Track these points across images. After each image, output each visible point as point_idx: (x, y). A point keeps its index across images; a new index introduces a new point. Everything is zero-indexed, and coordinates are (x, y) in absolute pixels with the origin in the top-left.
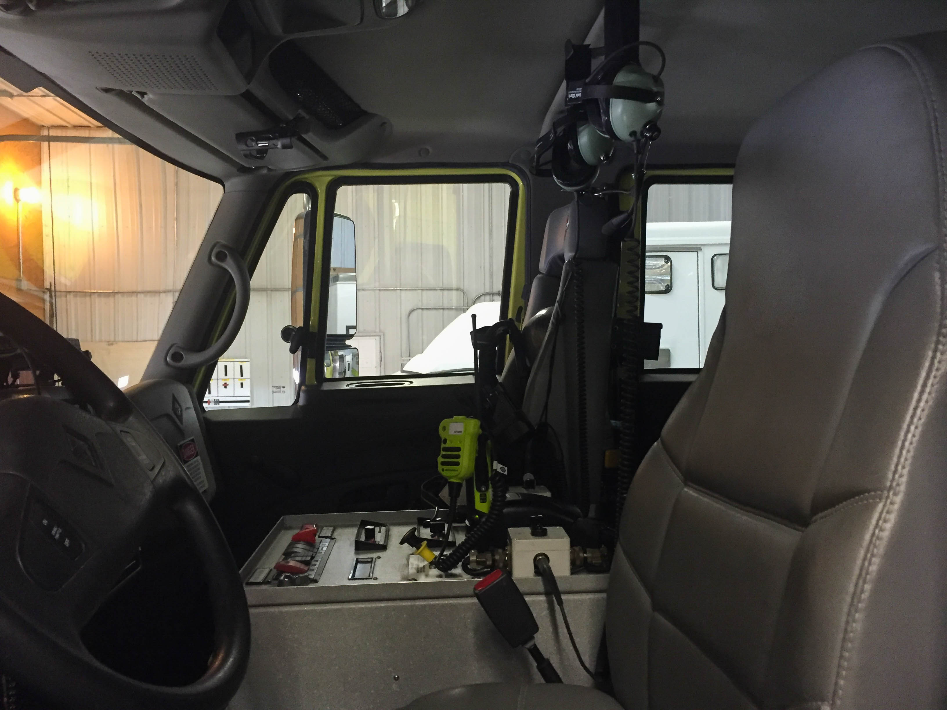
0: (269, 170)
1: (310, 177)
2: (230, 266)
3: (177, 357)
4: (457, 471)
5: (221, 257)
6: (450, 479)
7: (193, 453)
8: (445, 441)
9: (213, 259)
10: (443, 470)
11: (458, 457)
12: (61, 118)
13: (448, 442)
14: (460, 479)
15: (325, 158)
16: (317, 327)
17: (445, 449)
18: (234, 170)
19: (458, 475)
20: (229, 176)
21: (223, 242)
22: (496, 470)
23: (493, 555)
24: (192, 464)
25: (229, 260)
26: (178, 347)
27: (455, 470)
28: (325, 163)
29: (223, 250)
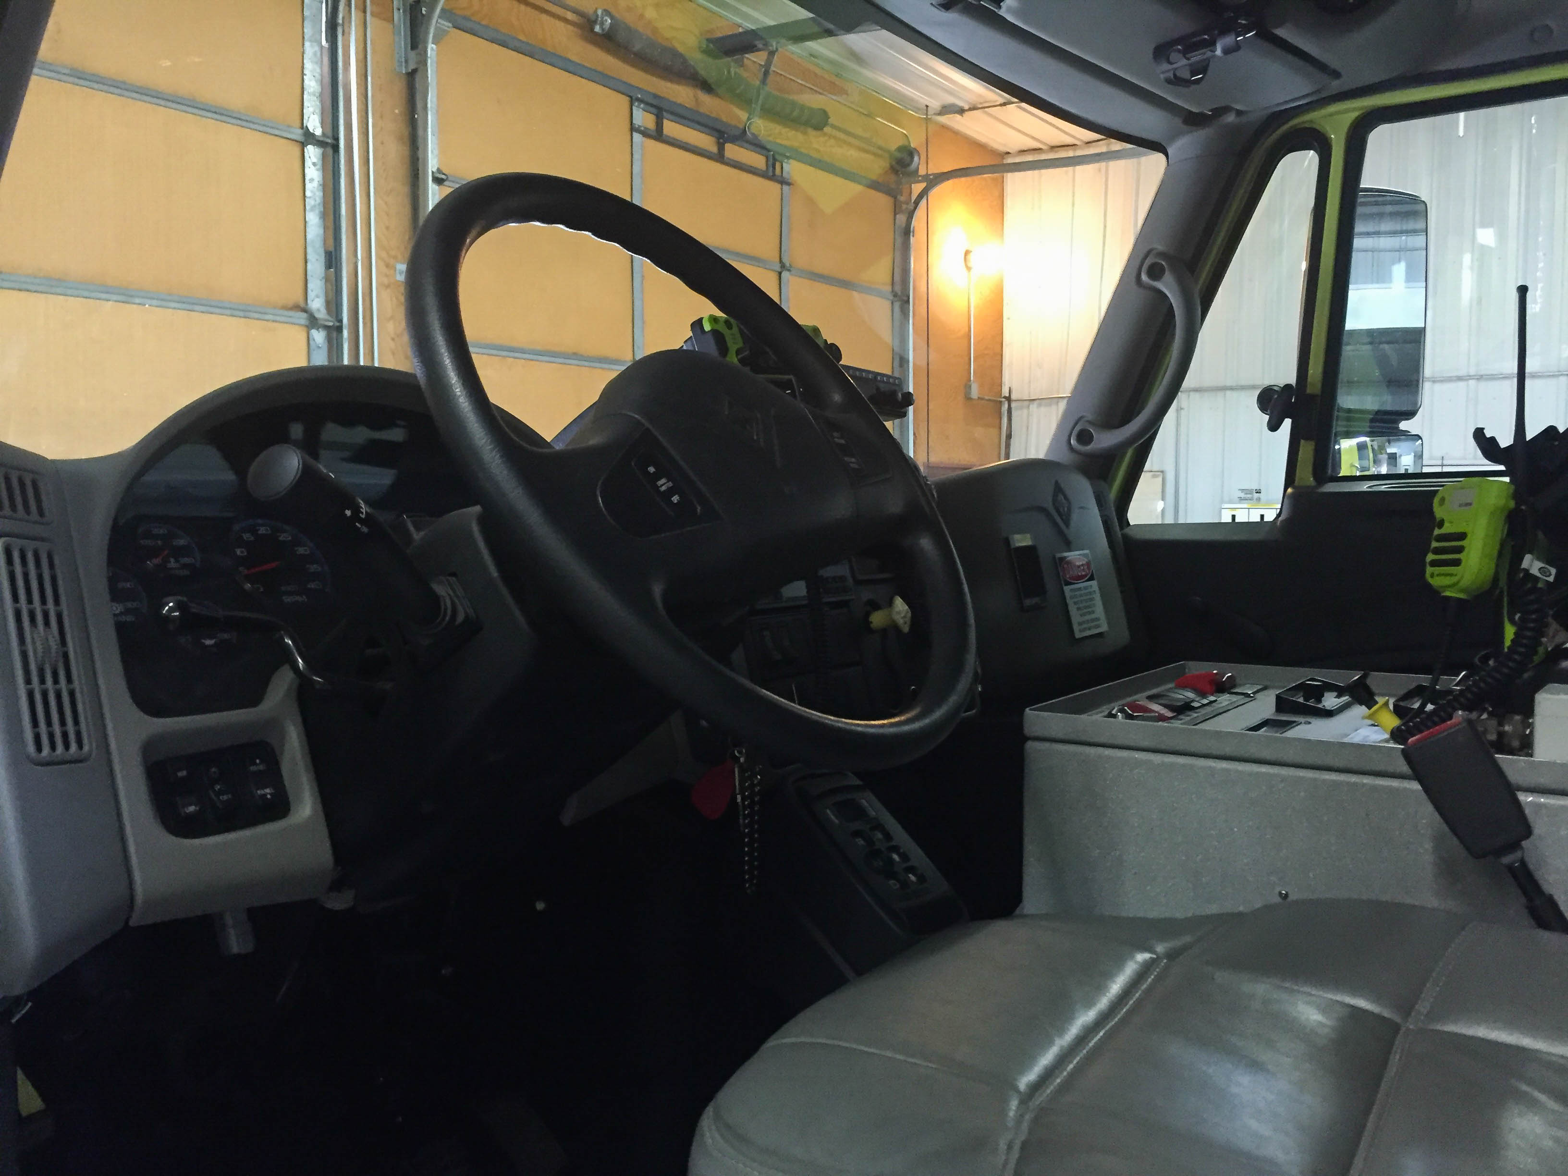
0: (1239, 113)
1: (1317, 117)
2: (1168, 286)
3: (1084, 437)
4: (1456, 575)
5: (1155, 272)
6: (1444, 591)
7: (1083, 573)
8: (1441, 524)
9: (1144, 277)
10: (1432, 576)
11: (1460, 550)
12: (1033, 138)
13: (1446, 524)
14: (1462, 591)
15: (1336, 74)
16: (1319, 386)
17: (1441, 538)
18: (1178, 121)
19: (1458, 582)
20: (1174, 136)
21: (1160, 247)
22: (1526, 571)
23: (1501, 724)
24: (1080, 589)
25: (1168, 277)
26: (1088, 421)
27: (1451, 575)
28: (1336, 85)
29: (1160, 261)
